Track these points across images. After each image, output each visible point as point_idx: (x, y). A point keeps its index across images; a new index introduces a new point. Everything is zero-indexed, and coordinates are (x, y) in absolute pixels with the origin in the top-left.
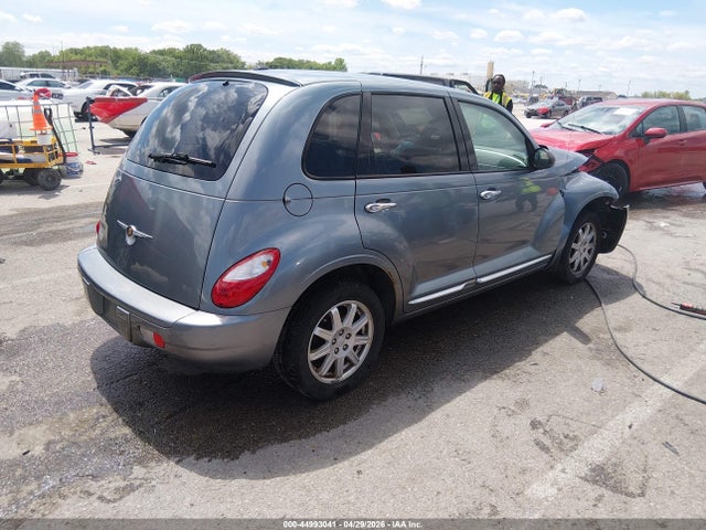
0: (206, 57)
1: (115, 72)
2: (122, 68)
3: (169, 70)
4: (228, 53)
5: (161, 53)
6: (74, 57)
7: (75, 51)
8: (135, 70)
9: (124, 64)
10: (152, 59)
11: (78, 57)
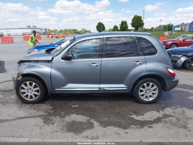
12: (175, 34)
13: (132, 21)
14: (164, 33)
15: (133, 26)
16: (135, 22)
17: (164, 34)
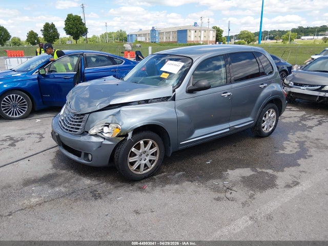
12: (140, 46)
13: (66, 24)
14: (124, 45)
15: (68, 32)
16: (71, 26)
17: (124, 47)
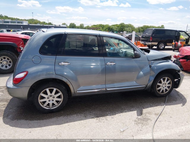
0: (125, 26)
1: (103, 30)
2: (104, 29)
3: (115, 30)
4: (130, 25)
5: (114, 25)
6: (94, 27)
7: (95, 26)
8: (107, 30)
9: (105, 28)
10: (111, 27)
11: (95, 27)
